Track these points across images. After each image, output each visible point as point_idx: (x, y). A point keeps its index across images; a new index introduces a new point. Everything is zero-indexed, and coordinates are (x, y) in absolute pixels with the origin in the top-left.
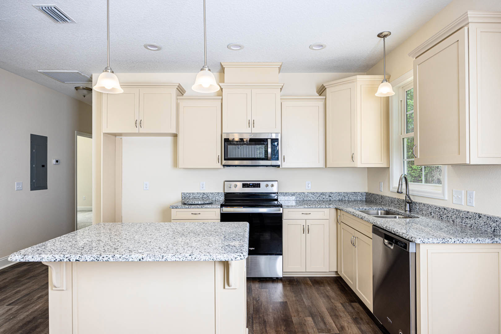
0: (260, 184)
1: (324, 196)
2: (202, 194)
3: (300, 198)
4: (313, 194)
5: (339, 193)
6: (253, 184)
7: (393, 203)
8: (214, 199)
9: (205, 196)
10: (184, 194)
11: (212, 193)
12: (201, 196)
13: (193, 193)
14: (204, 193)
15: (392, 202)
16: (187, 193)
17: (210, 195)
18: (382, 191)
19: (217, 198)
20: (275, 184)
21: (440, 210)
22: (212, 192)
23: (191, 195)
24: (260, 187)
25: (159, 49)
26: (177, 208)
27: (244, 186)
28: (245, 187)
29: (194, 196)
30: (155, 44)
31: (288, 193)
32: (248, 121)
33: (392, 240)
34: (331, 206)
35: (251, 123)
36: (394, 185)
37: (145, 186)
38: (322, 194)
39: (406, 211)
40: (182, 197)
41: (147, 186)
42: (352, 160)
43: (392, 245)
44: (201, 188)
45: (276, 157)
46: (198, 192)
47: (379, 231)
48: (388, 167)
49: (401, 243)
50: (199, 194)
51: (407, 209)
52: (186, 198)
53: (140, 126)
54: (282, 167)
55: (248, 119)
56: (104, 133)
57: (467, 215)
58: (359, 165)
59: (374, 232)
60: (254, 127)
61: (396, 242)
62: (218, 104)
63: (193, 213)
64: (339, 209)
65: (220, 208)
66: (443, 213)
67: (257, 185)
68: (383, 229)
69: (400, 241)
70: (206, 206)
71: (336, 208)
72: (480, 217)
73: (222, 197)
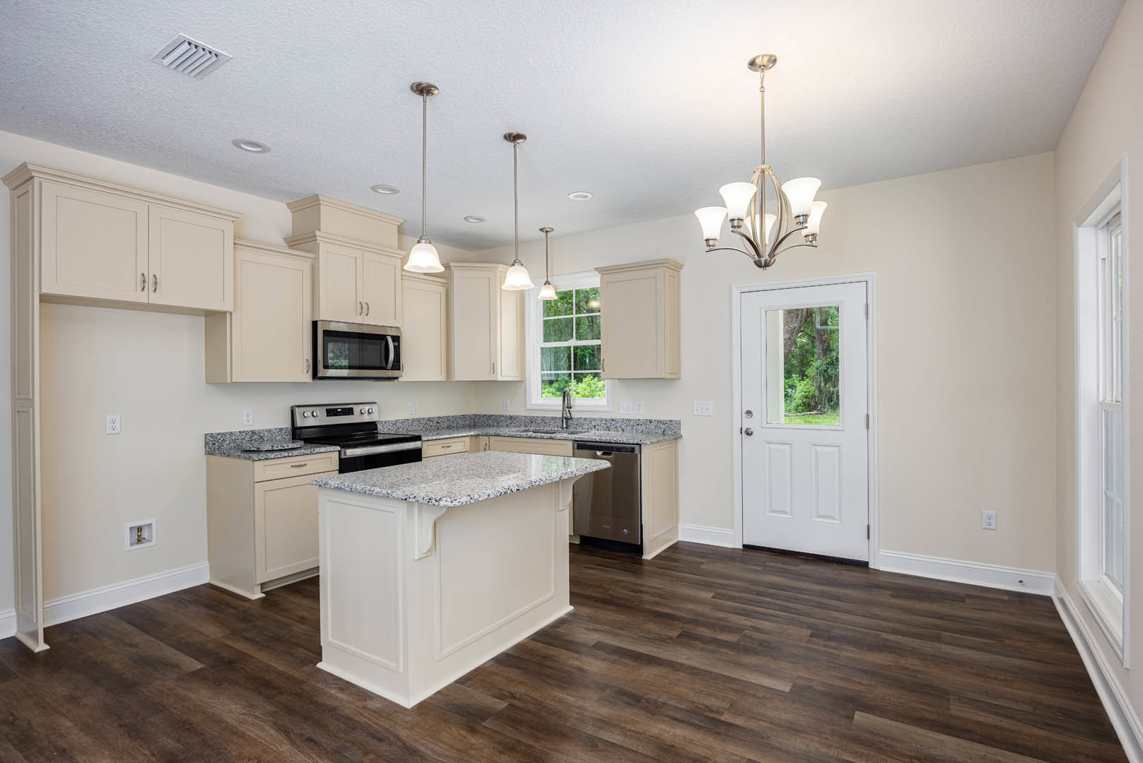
0: (354, 408)
2: (250, 433)
3: (406, 428)
4: (419, 420)
5: (447, 417)
6: (342, 409)
7: (533, 422)
9: (256, 437)
10: (211, 435)
11: (269, 431)
12: (248, 437)
13: (231, 433)
14: (253, 432)
16: (218, 435)
17: (266, 434)
18: (508, 411)
19: (278, 438)
20: (374, 408)
22: (268, 428)
23: (228, 436)
24: (353, 414)
25: (265, 150)
26: (267, 459)
28: (331, 416)
29: (234, 438)
30: (259, 141)
31: (388, 421)
32: (359, 305)
33: (612, 449)
34: (472, 433)
35: (364, 308)
36: (534, 402)
37: (109, 425)
38: (429, 419)
39: (563, 428)
40: (206, 443)
41: (115, 425)
42: (492, 371)
43: (610, 454)
44: (245, 423)
45: (397, 365)
46: (242, 430)
47: (586, 445)
48: (522, 381)
49: (626, 450)
50: (244, 434)
51: (564, 426)
52: (216, 445)
53: (151, 289)
54: (400, 379)
55: (358, 301)
56: (41, 296)
57: (638, 423)
58: (500, 378)
59: (578, 449)
60: (367, 315)
61: (619, 449)
62: (306, 266)
63: (294, 464)
64: (485, 435)
65: (340, 452)
66: (610, 424)
67: (349, 412)
68: (597, 442)
69: (624, 448)
70: (317, 450)
71: (479, 435)
72: (651, 422)
73: (287, 435)
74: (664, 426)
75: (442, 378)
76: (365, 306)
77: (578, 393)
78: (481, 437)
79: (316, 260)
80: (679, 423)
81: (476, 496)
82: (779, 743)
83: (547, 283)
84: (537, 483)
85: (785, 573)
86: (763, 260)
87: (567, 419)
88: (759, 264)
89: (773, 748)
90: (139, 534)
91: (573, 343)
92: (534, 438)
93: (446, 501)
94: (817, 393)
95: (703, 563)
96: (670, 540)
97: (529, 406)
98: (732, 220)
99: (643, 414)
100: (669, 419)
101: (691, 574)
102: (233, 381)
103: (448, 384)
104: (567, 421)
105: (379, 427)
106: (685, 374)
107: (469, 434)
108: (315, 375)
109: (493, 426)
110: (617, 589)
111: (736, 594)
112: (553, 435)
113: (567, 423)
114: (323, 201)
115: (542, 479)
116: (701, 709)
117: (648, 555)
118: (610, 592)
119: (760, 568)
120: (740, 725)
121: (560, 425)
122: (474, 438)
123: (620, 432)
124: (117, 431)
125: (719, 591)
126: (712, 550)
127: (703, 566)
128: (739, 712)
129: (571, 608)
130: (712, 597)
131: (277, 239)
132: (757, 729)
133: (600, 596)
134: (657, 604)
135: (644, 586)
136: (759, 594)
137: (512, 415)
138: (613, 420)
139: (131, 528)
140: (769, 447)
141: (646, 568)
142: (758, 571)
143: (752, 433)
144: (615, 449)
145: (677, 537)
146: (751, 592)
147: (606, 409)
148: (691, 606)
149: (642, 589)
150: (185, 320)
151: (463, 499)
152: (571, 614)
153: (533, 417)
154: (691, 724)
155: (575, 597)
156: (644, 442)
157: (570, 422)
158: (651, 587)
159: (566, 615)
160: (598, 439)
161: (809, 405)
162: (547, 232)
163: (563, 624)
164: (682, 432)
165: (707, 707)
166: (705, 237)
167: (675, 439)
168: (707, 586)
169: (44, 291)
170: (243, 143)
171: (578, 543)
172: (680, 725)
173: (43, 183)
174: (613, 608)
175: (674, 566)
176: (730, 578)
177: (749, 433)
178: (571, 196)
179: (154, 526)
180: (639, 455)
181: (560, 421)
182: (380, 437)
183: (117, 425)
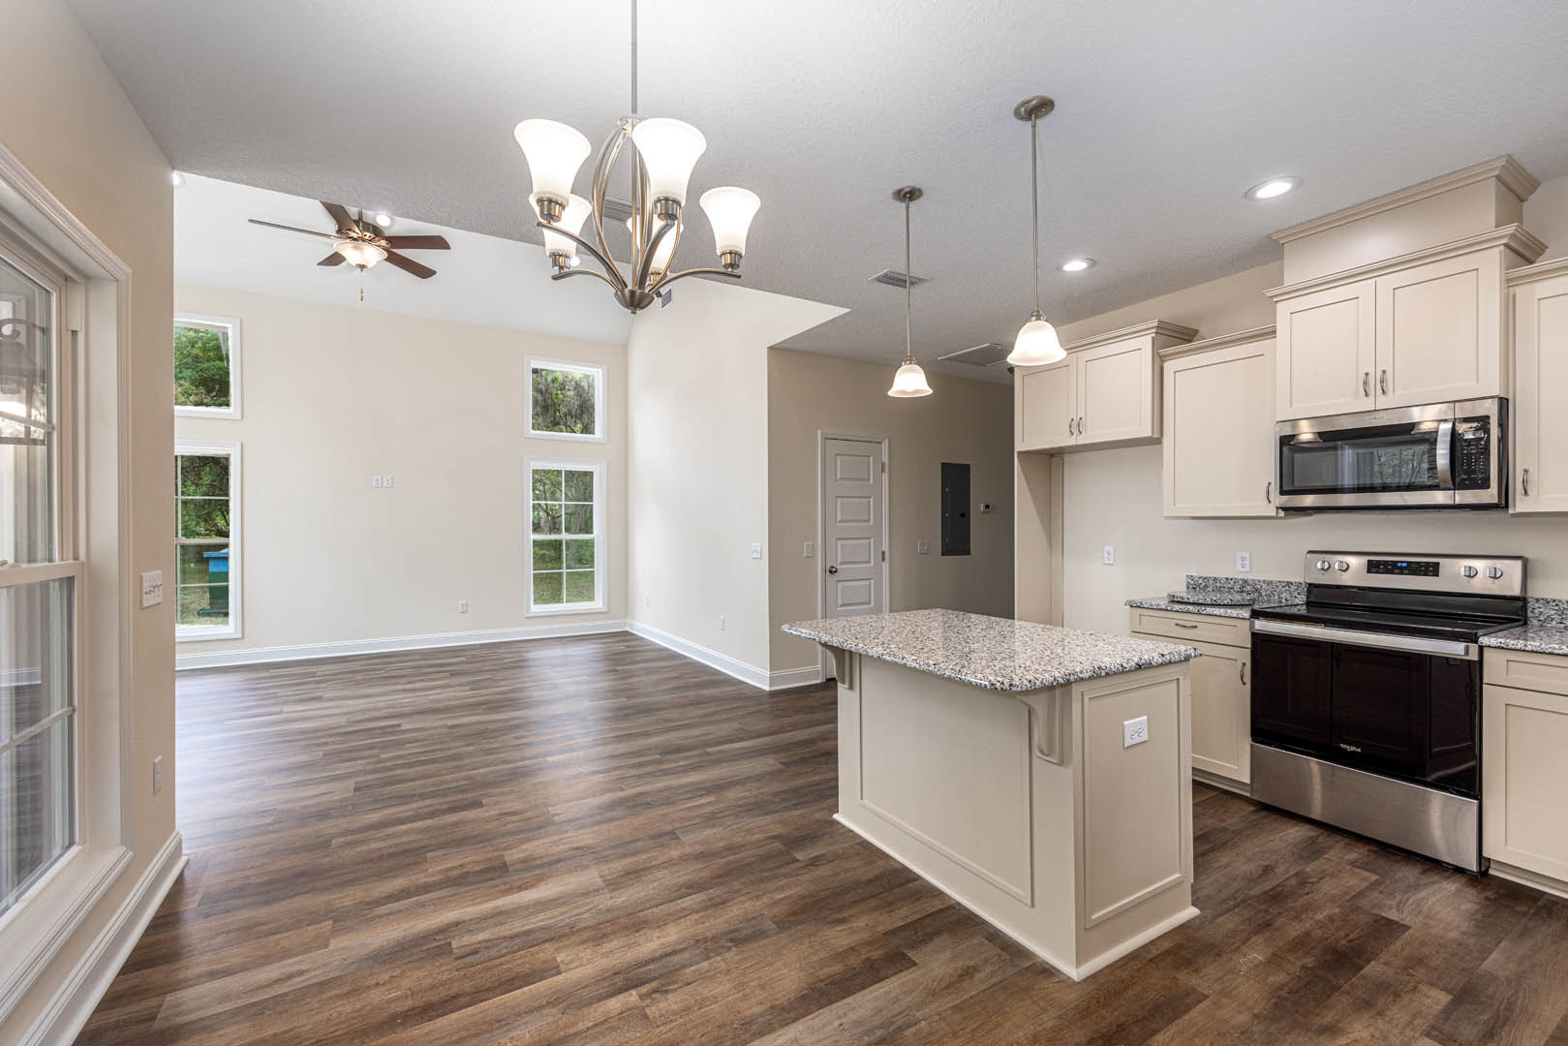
0: (1438, 563)
2: (1241, 582)
6: (1407, 563)
8: (1276, 597)
9: (1247, 588)
10: (1192, 578)
11: (1270, 583)
12: (1237, 587)
13: (1216, 578)
16: (1199, 578)
17: (1264, 586)
19: (1284, 595)
22: (1269, 579)
24: (1437, 575)
26: (1140, 607)
27: (1373, 567)
28: (1380, 572)
29: (1218, 585)
32: (1363, 379)
37: (1106, 556)
41: (1110, 556)
44: (1238, 569)
46: (1230, 577)
50: (1232, 582)
53: (1078, 432)
55: (1363, 371)
60: (1384, 393)
62: (1269, 346)
65: (1249, 621)
67: (1428, 569)
73: (1299, 594)
76: (1377, 379)
82: (547, 1015)
89: (549, 1003)
116: (669, 984)
120: (610, 999)
128: (626, 1015)
132: (585, 1011)
154: (653, 960)
165: (667, 991)
172: (660, 952)
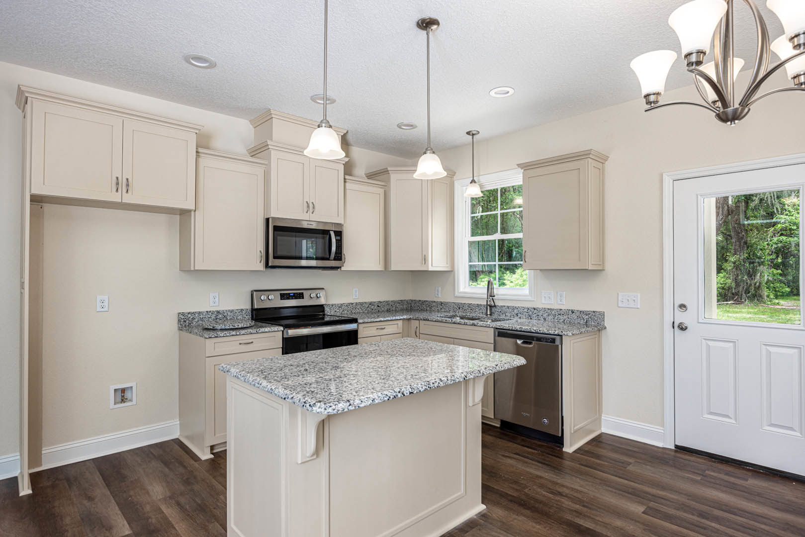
0: (303, 293)
1: (373, 306)
2: (215, 313)
3: (348, 311)
4: (361, 304)
6: (294, 293)
7: (461, 308)
8: (235, 319)
9: (220, 316)
10: (183, 314)
11: (232, 311)
12: (213, 317)
13: (200, 312)
14: (218, 312)
15: (459, 308)
16: (189, 314)
17: (229, 314)
18: (439, 297)
19: (239, 317)
20: (322, 293)
21: (529, 311)
22: (231, 308)
23: (197, 315)
24: (303, 298)
25: (212, 65)
26: (217, 337)
27: (284, 296)
28: (284, 299)
29: (201, 317)
30: (206, 57)
31: (335, 304)
32: (305, 204)
33: (532, 338)
34: (405, 317)
35: (310, 207)
36: (461, 290)
37: (99, 304)
38: (371, 304)
39: (487, 315)
40: (179, 320)
41: (104, 304)
42: (424, 262)
43: (530, 343)
44: (212, 304)
45: (339, 256)
46: (209, 310)
47: (507, 333)
48: (452, 271)
49: (547, 340)
50: (210, 313)
51: (488, 313)
52: (186, 322)
53: (124, 190)
54: (343, 269)
55: (305, 200)
56: (31, 196)
57: (560, 312)
58: (431, 269)
59: (499, 336)
60: (312, 213)
61: (539, 339)
62: (260, 171)
63: (241, 342)
64: (416, 319)
65: (283, 331)
66: (532, 313)
67: (300, 296)
68: (517, 331)
69: (544, 338)
70: (263, 330)
71: (410, 319)
72: (573, 312)
73: (247, 315)
74: (587, 317)
75: (380, 267)
76: (311, 206)
77: (512, 282)
78: (412, 321)
79: (269, 165)
80: (602, 314)
81: (357, 402)
83: (473, 181)
84: (436, 385)
85: (731, 488)
86: (730, 110)
87: (491, 306)
88: (724, 117)
90: (122, 395)
91: (498, 236)
92: (458, 324)
93: (319, 408)
94: (733, 285)
95: (629, 464)
96: (592, 431)
97: (457, 294)
98: (688, 55)
99: (565, 304)
100: (592, 310)
101: (616, 476)
102: (196, 269)
103: (386, 273)
104: (491, 307)
105: (327, 309)
106: (609, 266)
107: (402, 318)
108: (267, 265)
109: (427, 310)
110: (535, 487)
111: (672, 511)
112: (475, 322)
113: (491, 310)
114: (274, 114)
115: (443, 379)
117: (569, 448)
118: (526, 490)
119: (699, 478)
121: (484, 311)
122: (406, 322)
123: (542, 321)
124: (106, 309)
125: (652, 504)
126: (638, 448)
127: (630, 468)
129: (483, 507)
130: (643, 513)
131: (240, 149)
133: (515, 494)
134: (579, 513)
135: (563, 486)
136: (702, 515)
137: (442, 301)
138: (534, 309)
139: (116, 390)
140: (707, 345)
141: (567, 463)
142: (696, 482)
143: (686, 328)
144: (535, 339)
145: (600, 428)
146: (692, 511)
147: (530, 298)
148: (619, 523)
149: (560, 490)
150: (163, 217)
151: (340, 405)
152: (482, 515)
153: (461, 303)
155: (488, 493)
156: (566, 333)
157: (493, 309)
158: (573, 489)
159: (476, 515)
160: (518, 328)
161: (725, 295)
162: (473, 135)
163: (472, 528)
164: (607, 323)
166: (644, 92)
167: (599, 330)
168: (636, 495)
169: (34, 192)
170: (192, 59)
171: (499, 426)
173: (34, 102)
174: (528, 512)
175: (599, 465)
176: (663, 488)
177: (682, 328)
178: (492, 93)
179: (134, 389)
180: (560, 346)
181: (485, 309)
182: (327, 319)
183: (106, 304)
